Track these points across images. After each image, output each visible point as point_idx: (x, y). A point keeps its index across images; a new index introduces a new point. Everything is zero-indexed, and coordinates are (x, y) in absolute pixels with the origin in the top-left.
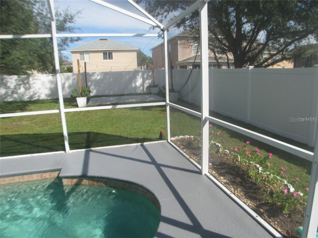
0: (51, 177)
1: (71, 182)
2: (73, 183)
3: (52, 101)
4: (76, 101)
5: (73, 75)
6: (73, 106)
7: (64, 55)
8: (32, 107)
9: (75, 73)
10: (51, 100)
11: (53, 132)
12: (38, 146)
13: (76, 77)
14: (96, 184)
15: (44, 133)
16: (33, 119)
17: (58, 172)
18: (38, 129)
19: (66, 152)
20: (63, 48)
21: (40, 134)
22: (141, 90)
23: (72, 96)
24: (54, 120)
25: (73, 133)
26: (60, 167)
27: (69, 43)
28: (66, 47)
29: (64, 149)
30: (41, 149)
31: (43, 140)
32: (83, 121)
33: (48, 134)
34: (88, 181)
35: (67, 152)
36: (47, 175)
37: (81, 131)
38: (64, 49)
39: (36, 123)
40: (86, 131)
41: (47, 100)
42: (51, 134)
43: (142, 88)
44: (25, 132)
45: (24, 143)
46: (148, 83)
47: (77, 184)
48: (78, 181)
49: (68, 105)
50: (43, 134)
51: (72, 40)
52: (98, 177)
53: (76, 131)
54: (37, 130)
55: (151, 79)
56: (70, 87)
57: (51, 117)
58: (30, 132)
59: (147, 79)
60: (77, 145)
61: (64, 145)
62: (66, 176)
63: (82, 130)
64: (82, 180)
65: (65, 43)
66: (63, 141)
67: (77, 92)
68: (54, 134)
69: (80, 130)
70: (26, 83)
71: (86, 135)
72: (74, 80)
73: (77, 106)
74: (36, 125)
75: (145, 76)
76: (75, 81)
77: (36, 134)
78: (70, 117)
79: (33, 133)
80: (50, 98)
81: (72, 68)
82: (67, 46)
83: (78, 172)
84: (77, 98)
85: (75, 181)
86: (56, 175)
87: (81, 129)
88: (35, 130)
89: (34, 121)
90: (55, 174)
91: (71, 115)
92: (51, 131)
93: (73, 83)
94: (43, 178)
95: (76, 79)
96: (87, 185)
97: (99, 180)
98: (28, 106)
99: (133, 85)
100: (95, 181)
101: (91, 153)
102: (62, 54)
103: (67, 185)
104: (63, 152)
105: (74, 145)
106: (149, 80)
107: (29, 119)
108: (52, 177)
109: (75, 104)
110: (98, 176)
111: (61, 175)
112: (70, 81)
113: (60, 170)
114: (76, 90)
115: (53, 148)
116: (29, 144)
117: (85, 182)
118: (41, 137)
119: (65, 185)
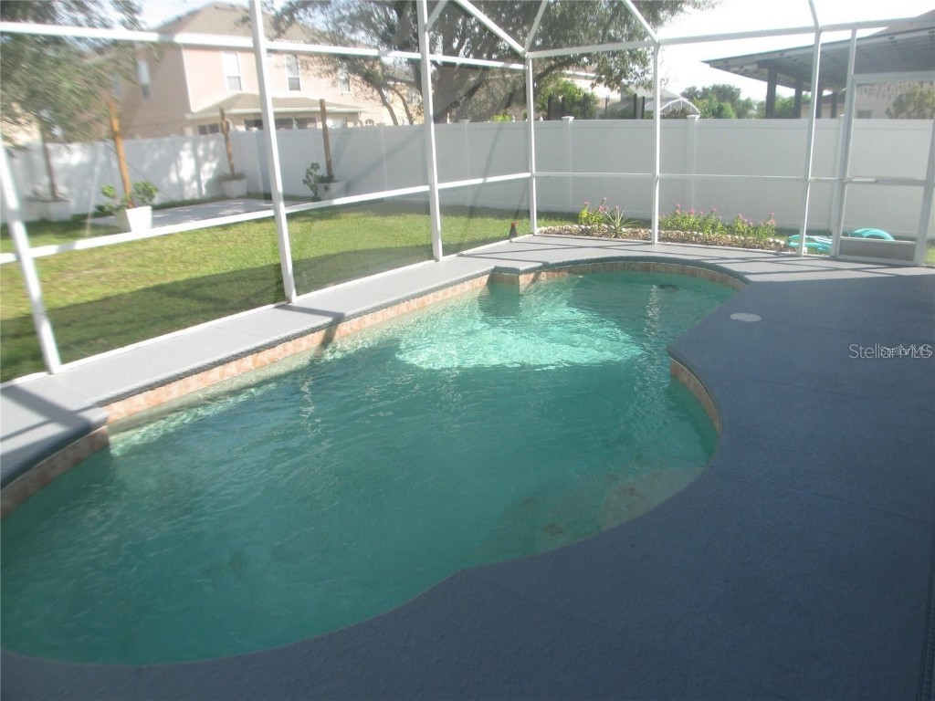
22: (194, 189)
43: (195, 185)
46: (209, 170)
55: (214, 159)
59: (206, 159)
75: (201, 153)
99: (174, 178)
106: (211, 162)
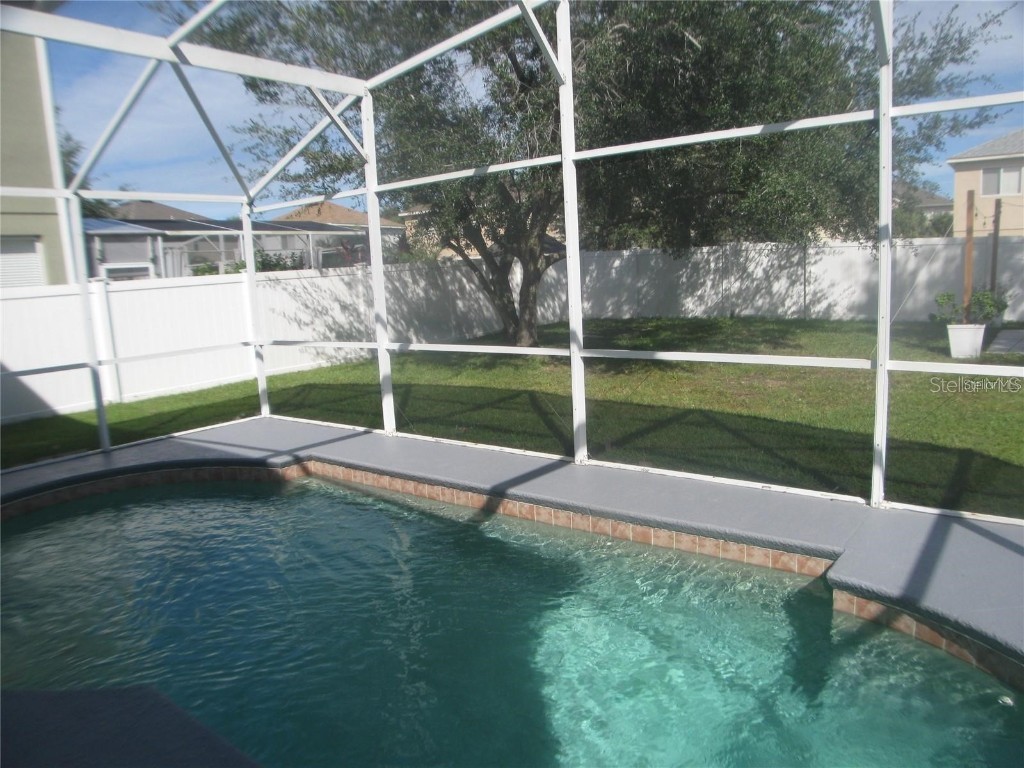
0: (802, 570)
1: (861, 609)
2: (865, 615)
3: (864, 326)
4: (945, 335)
5: (947, 246)
6: (932, 350)
7: (923, 178)
8: (804, 339)
9: (955, 239)
10: (861, 321)
11: (846, 428)
12: (792, 464)
13: (958, 251)
14: (944, 647)
15: (820, 425)
16: (797, 377)
17: (826, 562)
18: (805, 409)
19: (869, 504)
20: (922, 154)
21: (808, 427)
23: (932, 317)
24: (859, 389)
25: (910, 442)
26: (837, 549)
27: (946, 138)
28: (931, 150)
29: (866, 494)
30: (797, 473)
31: (812, 449)
32: (956, 410)
33: (831, 430)
34: (917, 626)
35: (873, 505)
36: (793, 561)
37: (941, 442)
38: (925, 160)
39: (803, 389)
40: (958, 444)
41: (852, 321)
42: (839, 431)
44: (766, 412)
45: (755, 446)
47: (877, 624)
48: (884, 613)
49: (914, 346)
50: (814, 428)
51: (957, 124)
52: (957, 625)
53: (925, 440)
54: (801, 412)
56: (931, 284)
57: (852, 377)
58: (782, 416)
60: (914, 489)
61: (868, 478)
62: (846, 583)
63: (944, 438)
64: (899, 613)
65: (928, 139)
66: (869, 465)
67: (954, 306)
68: (849, 433)
69: (939, 438)
70: (795, 264)
71: (955, 460)
72: (948, 261)
73: (944, 353)
74: (802, 397)
76: (953, 266)
77: (797, 424)
78: (912, 387)
79: (790, 419)
80: (862, 317)
81: (950, 220)
82: (937, 146)
83: (892, 584)
84: (949, 326)
85: (874, 608)
86: (820, 570)
87: (942, 435)
88: (795, 412)
89: (800, 383)
90: (818, 566)
91: (918, 382)
92: (841, 424)
93: (944, 272)
94: (779, 566)
95: (958, 261)
96: (910, 636)
97: (958, 636)
98: (793, 333)
100: (943, 636)
101: (957, 530)
102: (916, 173)
103: (848, 615)
104: (860, 500)
105: (903, 486)
107: (788, 376)
108: (805, 571)
109: (941, 344)
110: (960, 620)
111: (831, 575)
112: (937, 266)
113: (834, 557)
114: (950, 297)
115: (835, 478)
116: (768, 451)
117: (907, 623)
118: (808, 437)
119: (840, 612)
